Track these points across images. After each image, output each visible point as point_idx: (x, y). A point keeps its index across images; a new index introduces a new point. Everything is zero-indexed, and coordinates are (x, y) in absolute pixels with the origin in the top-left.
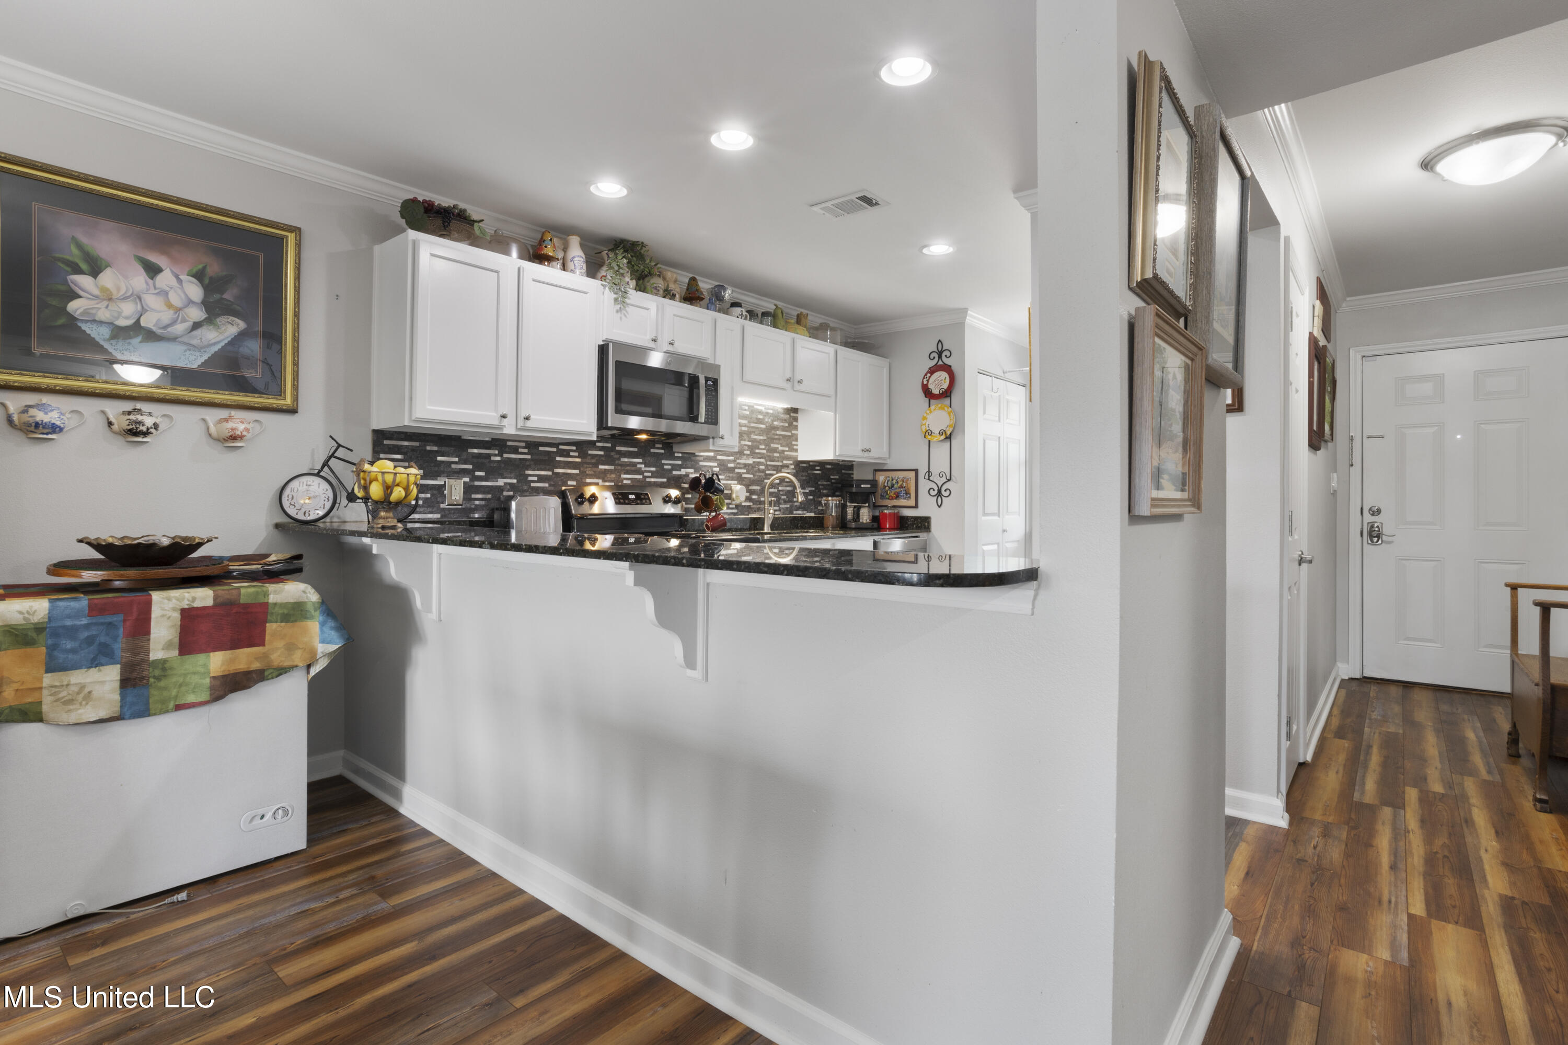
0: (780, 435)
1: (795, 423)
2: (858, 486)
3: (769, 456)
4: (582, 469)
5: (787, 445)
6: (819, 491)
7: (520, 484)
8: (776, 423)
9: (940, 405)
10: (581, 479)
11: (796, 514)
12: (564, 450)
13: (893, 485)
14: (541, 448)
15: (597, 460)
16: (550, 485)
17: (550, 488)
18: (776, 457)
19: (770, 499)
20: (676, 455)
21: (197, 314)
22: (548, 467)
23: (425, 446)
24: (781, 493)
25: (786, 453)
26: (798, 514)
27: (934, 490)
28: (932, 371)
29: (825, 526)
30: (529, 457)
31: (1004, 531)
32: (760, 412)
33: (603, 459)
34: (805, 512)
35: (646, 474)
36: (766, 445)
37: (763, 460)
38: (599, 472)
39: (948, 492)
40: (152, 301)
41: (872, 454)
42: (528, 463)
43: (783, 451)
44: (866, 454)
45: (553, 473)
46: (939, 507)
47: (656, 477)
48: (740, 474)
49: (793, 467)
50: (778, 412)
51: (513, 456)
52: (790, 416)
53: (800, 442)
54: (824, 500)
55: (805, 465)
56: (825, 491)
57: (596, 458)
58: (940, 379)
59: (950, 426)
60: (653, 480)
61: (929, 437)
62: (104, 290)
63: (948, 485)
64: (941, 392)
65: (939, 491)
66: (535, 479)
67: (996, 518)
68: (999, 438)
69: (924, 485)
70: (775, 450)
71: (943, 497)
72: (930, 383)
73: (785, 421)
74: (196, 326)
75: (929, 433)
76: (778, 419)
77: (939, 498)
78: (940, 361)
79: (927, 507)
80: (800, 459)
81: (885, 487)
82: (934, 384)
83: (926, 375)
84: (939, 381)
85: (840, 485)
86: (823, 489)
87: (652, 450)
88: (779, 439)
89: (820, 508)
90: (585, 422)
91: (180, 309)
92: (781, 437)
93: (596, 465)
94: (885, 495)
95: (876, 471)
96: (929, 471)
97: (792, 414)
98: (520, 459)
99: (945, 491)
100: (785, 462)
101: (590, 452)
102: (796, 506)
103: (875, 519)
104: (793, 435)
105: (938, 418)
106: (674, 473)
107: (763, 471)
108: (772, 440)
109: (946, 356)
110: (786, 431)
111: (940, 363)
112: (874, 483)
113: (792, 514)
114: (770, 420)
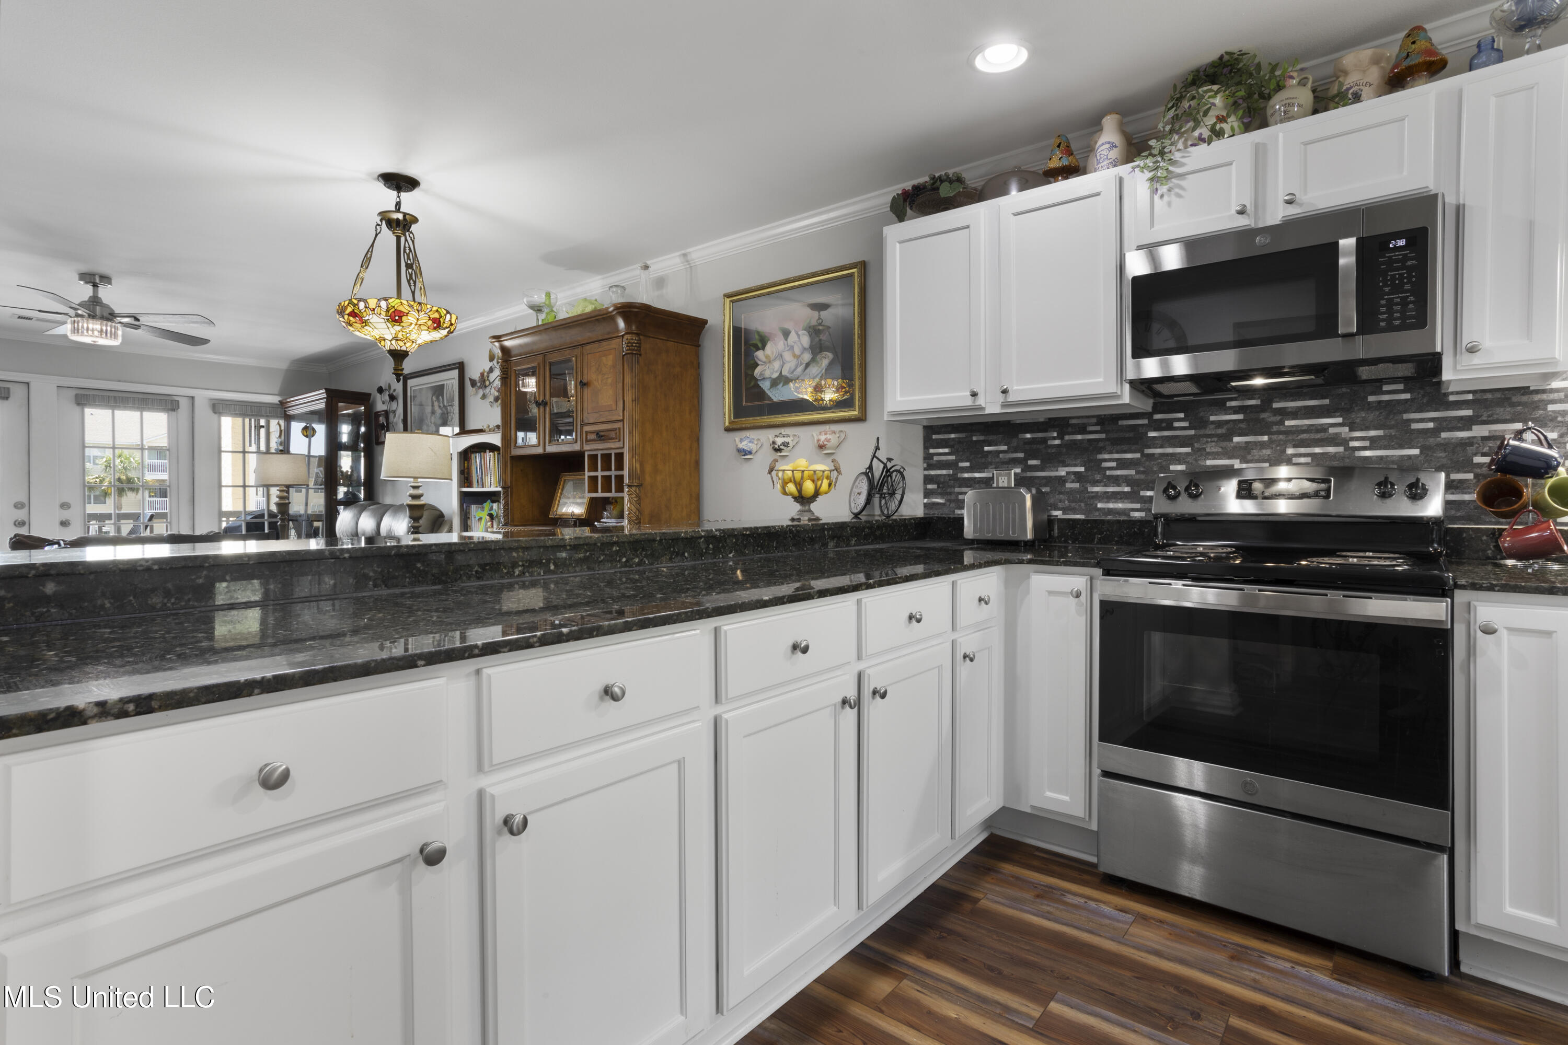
4: (1196, 445)
7: (1090, 473)
10: (1196, 460)
12: (1162, 420)
14: (1121, 423)
15: (1228, 429)
16: (1137, 472)
17: (1137, 477)
20: (1452, 398)
21: (807, 357)
22: (1133, 448)
23: (971, 436)
30: (1103, 436)
33: (1243, 426)
35: (1354, 444)
38: (1235, 448)
40: (787, 355)
42: (1101, 444)
45: (1143, 455)
47: (1386, 448)
51: (1079, 437)
57: (1229, 426)
62: (768, 356)
66: (1114, 464)
74: (807, 365)
87: (1371, 398)
90: (1101, 380)
91: (800, 356)
93: (1228, 437)
98: (1089, 440)
101: (1212, 418)
106: (1444, 435)
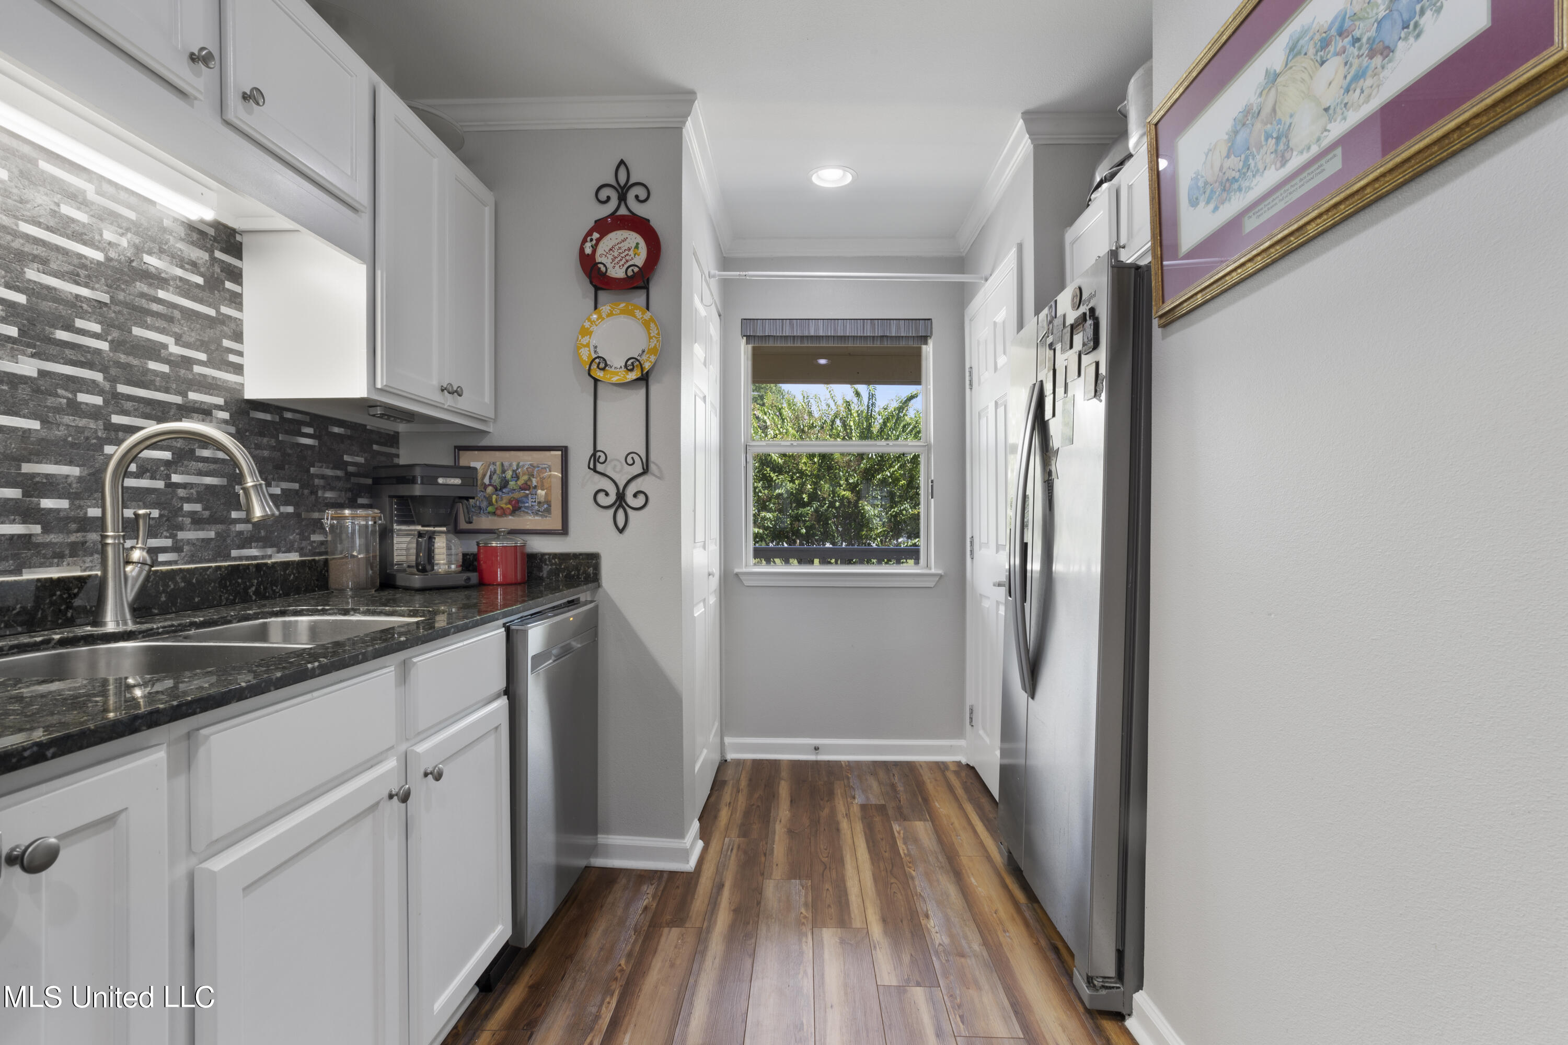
0: (174, 306)
1: (228, 285)
2: (432, 481)
3: (126, 367)
5: (201, 346)
6: (314, 492)
8: (152, 261)
9: (623, 305)
11: (240, 558)
13: (505, 483)
18: (156, 374)
19: (129, 513)
24: (181, 492)
25: (197, 369)
26: (248, 558)
27: (607, 494)
28: (603, 227)
29: (333, 584)
34: (269, 551)
36: (109, 325)
37: (98, 377)
39: (641, 500)
41: (463, 403)
43: (188, 362)
44: (448, 401)
46: (621, 531)
49: (223, 414)
50: (164, 230)
52: (213, 259)
53: (247, 346)
54: (328, 517)
55: (268, 417)
56: (329, 495)
58: (625, 245)
59: (653, 351)
61: (599, 374)
63: (641, 484)
64: (630, 273)
65: (621, 497)
69: (583, 483)
70: (154, 351)
71: (629, 510)
72: (600, 251)
73: (194, 266)
75: (596, 364)
76: (162, 251)
77: (621, 513)
78: (623, 206)
79: (589, 532)
80: (251, 393)
81: (485, 487)
82: (610, 257)
83: (590, 233)
84: (624, 252)
85: (369, 481)
86: (324, 488)
88: (166, 317)
89: (316, 538)
92: (177, 314)
94: (484, 504)
95: (460, 449)
96: (595, 452)
97: (218, 254)
99: (635, 495)
100: (193, 396)
102: (241, 533)
103: (469, 563)
104: (223, 320)
105: (619, 330)
107: (95, 413)
108: (140, 315)
109: (637, 197)
110: (201, 301)
111: (623, 211)
112: (465, 475)
113: (228, 557)
114: (124, 242)
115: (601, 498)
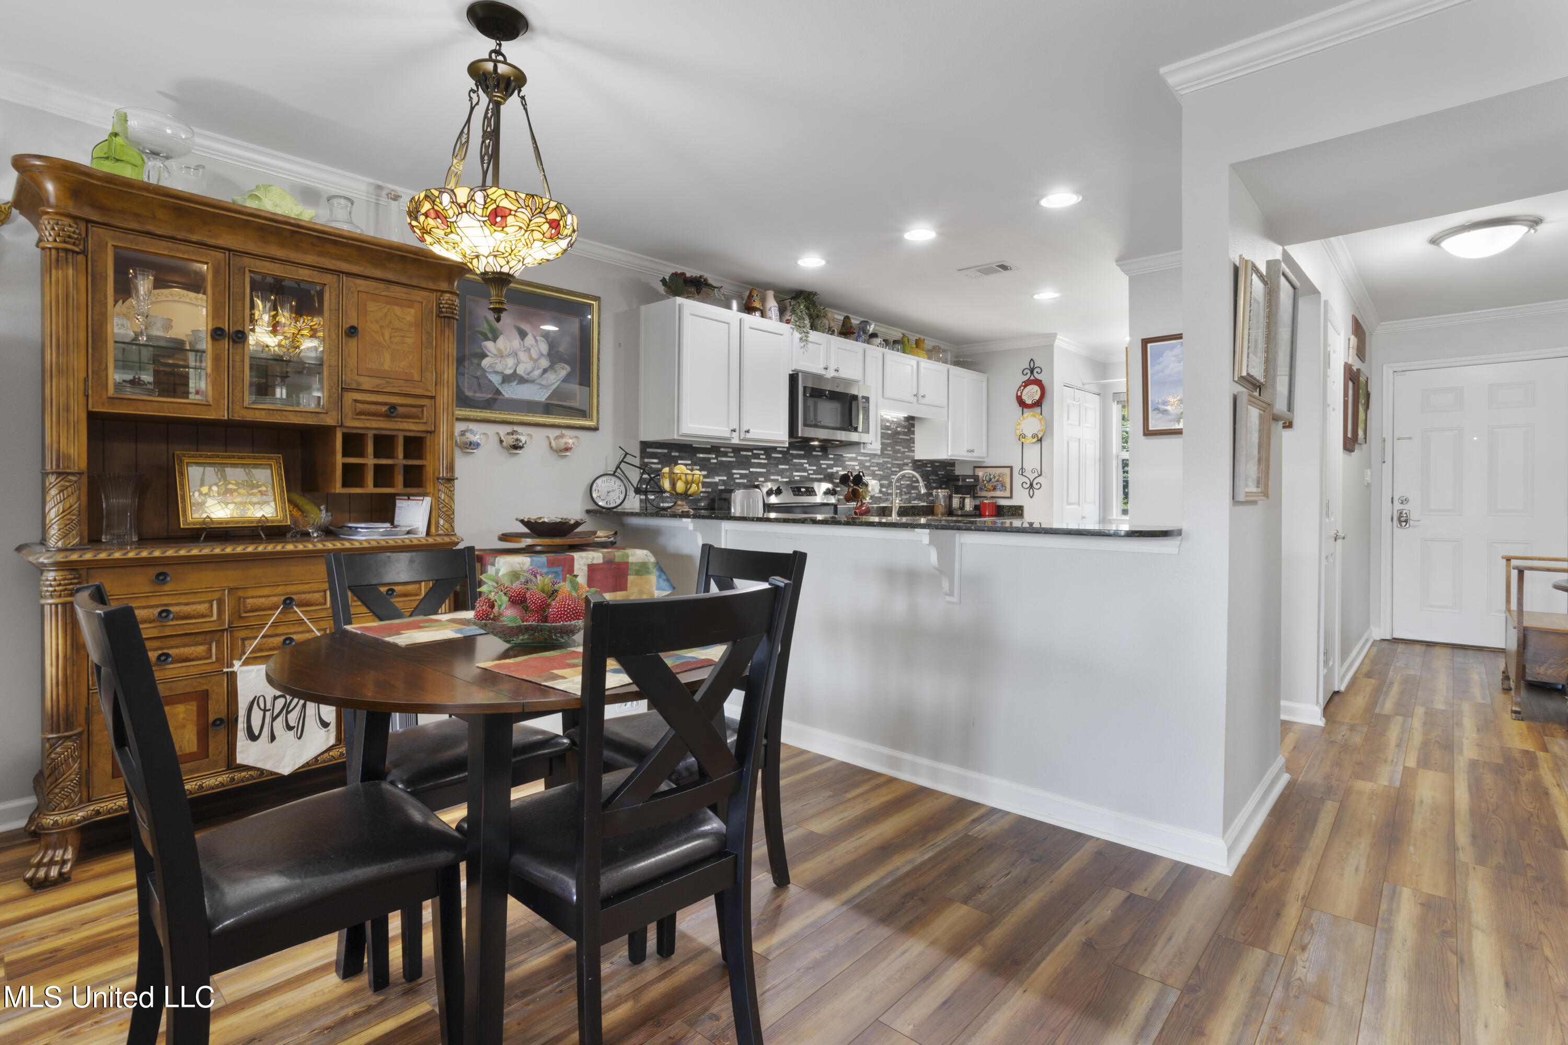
0: (902, 439)
1: (912, 429)
2: (964, 480)
4: (766, 468)
5: (907, 447)
7: (731, 481)
8: (899, 429)
9: (1032, 413)
10: (767, 476)
12: (756, 454)
13: (990, 480)
14: (742, 453)
15: (778, 461)
16: (747, 481)
17: (747, 484)
18: (899, 457)
19: (896, 492)
20: (831, 456)
21: (545, 363)
22: (746, 467)
23: (671, 452)
24: (903, 486)
25: (907, 454)
26: (915, 504)
27: (1026, 484)
28: (1027, 384)
29: (935, 513)
30: (734, 459)
31: (1083, 518)
32: (888, 421)
33: (782, 460)
34: (920, 502)
35: (810, 472)
36: (892, 447)
37: (889, 460)
38: (778, 470)
39: (1039, 486)
40: (523, 356)
41: (974, 454)
42: (733, 464)
43: (904, 452)
44: (970, 454)
46: (1031, 497)
47: (817, 474)
48: (874, 471)
49: (911, 465)
50: (901, 420)
51: (724, 459)
52: (909, 423)
53: (917, 445)
54: (934, 492)
55: (919, 463)
56: (935, 485)
58: (1032, 391)
59: (1041, 430)
60: (814, 476)
61: (1023, 440)
62: (499, 350)
63: (1039, 480)
64: (1033, 402)
65: (1031, 485)
66: (738, 476)
67: (1077, 506)
68: (1079, 440)
69: (1018, 480)
70: (899, 451)
71: (1034, 490)
72: (1023, 394)
73: (906, 427)
74: (545, 371)
75: (1023, 436)
76: (900, 426)
77: (1031, 490)
78: (1032, 376)
79: (1020, 498)
80: (916, 458)
81: (985, 481)
82: (1027, 396)
83: (1020, 387)
84: (1032, 393)
85: (947, 480)
87: (814, 453)
88: (901, 442)
89: (931, 498)
90: (781, 433)
91: (537, 360)
93: (777, 465)
94: (984, 487)
95: (975, 467)
96: (1022, 468)
97: (911, 422)
98: (729, 461)
99: (1037, 484)
100: (905, 461)
101: (773, 455)
102: (913, 497)
103: (977, 508)
104: (911, 439)
105: (1031, 423)
106: (828, 470)
107: (890, 469)
108: (897, 443)
109: (1037, 372)
110: (907, 436)
111: (1032, 378)
112: (976, 478)
113: (912, 503)
114: (896, 427)
115: (1024, 484)
